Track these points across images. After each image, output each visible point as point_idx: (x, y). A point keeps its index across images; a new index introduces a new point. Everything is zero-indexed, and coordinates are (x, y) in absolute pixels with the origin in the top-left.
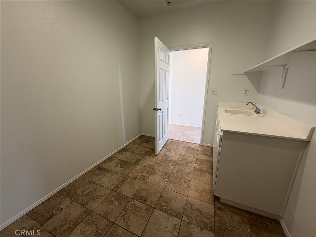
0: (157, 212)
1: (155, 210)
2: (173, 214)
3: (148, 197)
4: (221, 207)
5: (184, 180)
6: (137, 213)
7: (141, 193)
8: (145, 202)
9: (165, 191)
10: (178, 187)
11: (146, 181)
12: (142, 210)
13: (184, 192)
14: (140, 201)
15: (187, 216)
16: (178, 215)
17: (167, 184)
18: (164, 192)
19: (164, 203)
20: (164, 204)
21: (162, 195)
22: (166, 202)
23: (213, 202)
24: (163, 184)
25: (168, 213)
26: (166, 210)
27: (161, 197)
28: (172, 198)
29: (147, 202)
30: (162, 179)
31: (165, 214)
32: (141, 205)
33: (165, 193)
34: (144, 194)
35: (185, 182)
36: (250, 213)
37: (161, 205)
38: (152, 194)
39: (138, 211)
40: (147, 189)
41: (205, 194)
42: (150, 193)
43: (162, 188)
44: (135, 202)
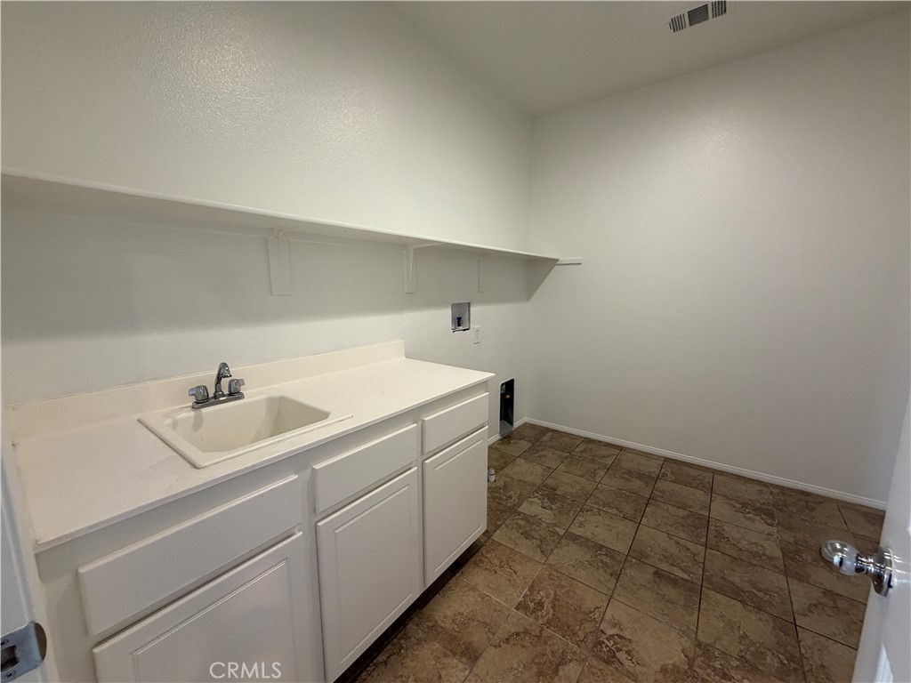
0: (620, 547)
1: (624, 551)
2: (583, 540)
3: (655, 582)
5: (540, 613)
6: (667, 555)
7: (682, 598)
8: (656, 571)
9: (606, 589)
10: (568, 592)
11: (688, 637)
12: (657, 558)
13: (550, 575)
14: (672, 576)
15: (555, 533)
17: (602, 609)
18: (611, 585)
19: (605, 560)
21: (613, 580)
22: (602, 561)
24: (616, 611)
25: (593, 544)
26: (600, 549)
27: (616, 575)
28: (587, 568)
30: (626, 635)
33: (608, 584)
34: (671, 592)
35: (540, 604)
37: (613, 558)
38: (645, 587)
39: (664, 556)
40: (669, 605)
42: (653, 592)
43: (618, 598)
44: (686, 577)
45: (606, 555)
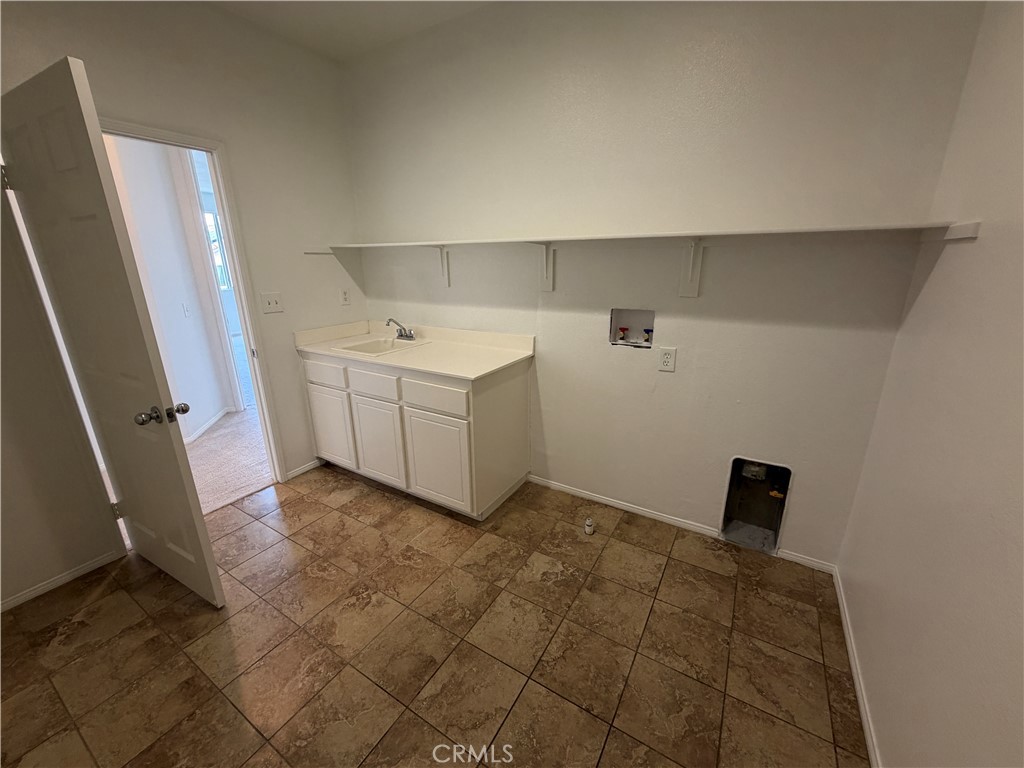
0: (476, 636)
1: (470, 638)
2: (489, 602)
3: (420, 654)
4: (491, 525)
5: (401, 558)
6: (464, 688)
7: (395, 674)
8: (435, 662)
11: (352, 658)
12: (458, 673)
13: (439, 568)
14: (427, 678)
15: (499, 579)
16: (493, 593)
17: (396, 597)
18: (421, 611)
19: (455, 614)
20: (457, 616)
21: (428, 616)
22: (455, 611)
23: (479, 530)
24: (391, 608)
25: (483, 610)
26: (474, 615)
27: (433, 619)
28: (446, 596)
29: (439, 658)
30: (368, 608)
31: (484, 617)
32: (443, 675)
34: (405, 666)
35: (409, 559)
36: (510, 499)
37: (459, 623)
38: (415, 641)
39: (461, 684)
40: (389, 656)
41: (456, 536)
42: (407, 646)
43: (405, 613)
44: (425, 693)
45: (464, 617)
